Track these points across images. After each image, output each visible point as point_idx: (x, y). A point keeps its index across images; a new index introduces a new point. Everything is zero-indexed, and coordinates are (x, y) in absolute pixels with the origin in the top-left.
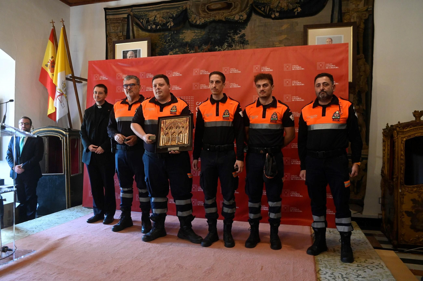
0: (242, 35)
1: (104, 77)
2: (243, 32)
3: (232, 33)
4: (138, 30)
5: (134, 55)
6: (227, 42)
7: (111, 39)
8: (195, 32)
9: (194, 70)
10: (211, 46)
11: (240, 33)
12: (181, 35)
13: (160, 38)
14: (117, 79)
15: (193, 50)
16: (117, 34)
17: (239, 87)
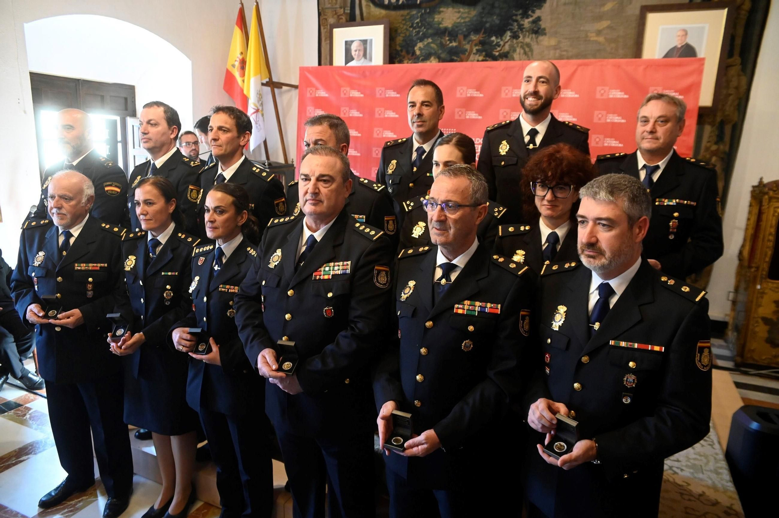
0: (536, 18)
1: (323, 93)
2: (538, 13)
3: (520, 15)
4: (367, 6)
5: (362, 48)
6: (511, 30)
7: (326, 19)
8: (459, 12)
9: (459, 88)
10: (484, 36)
11: (533, 14)
12: (436, 16)
13: (403, 20)
14: (342, 95)
15: (455, 41)
16: (335, 11)
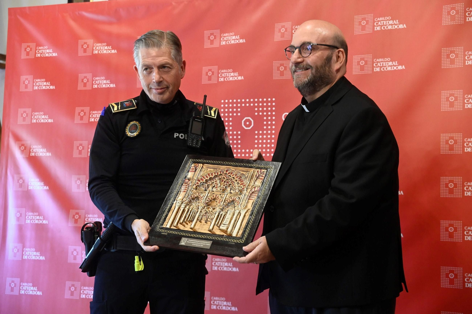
1: (48, 51)
14: (81, 53)
17: (400, 68)
